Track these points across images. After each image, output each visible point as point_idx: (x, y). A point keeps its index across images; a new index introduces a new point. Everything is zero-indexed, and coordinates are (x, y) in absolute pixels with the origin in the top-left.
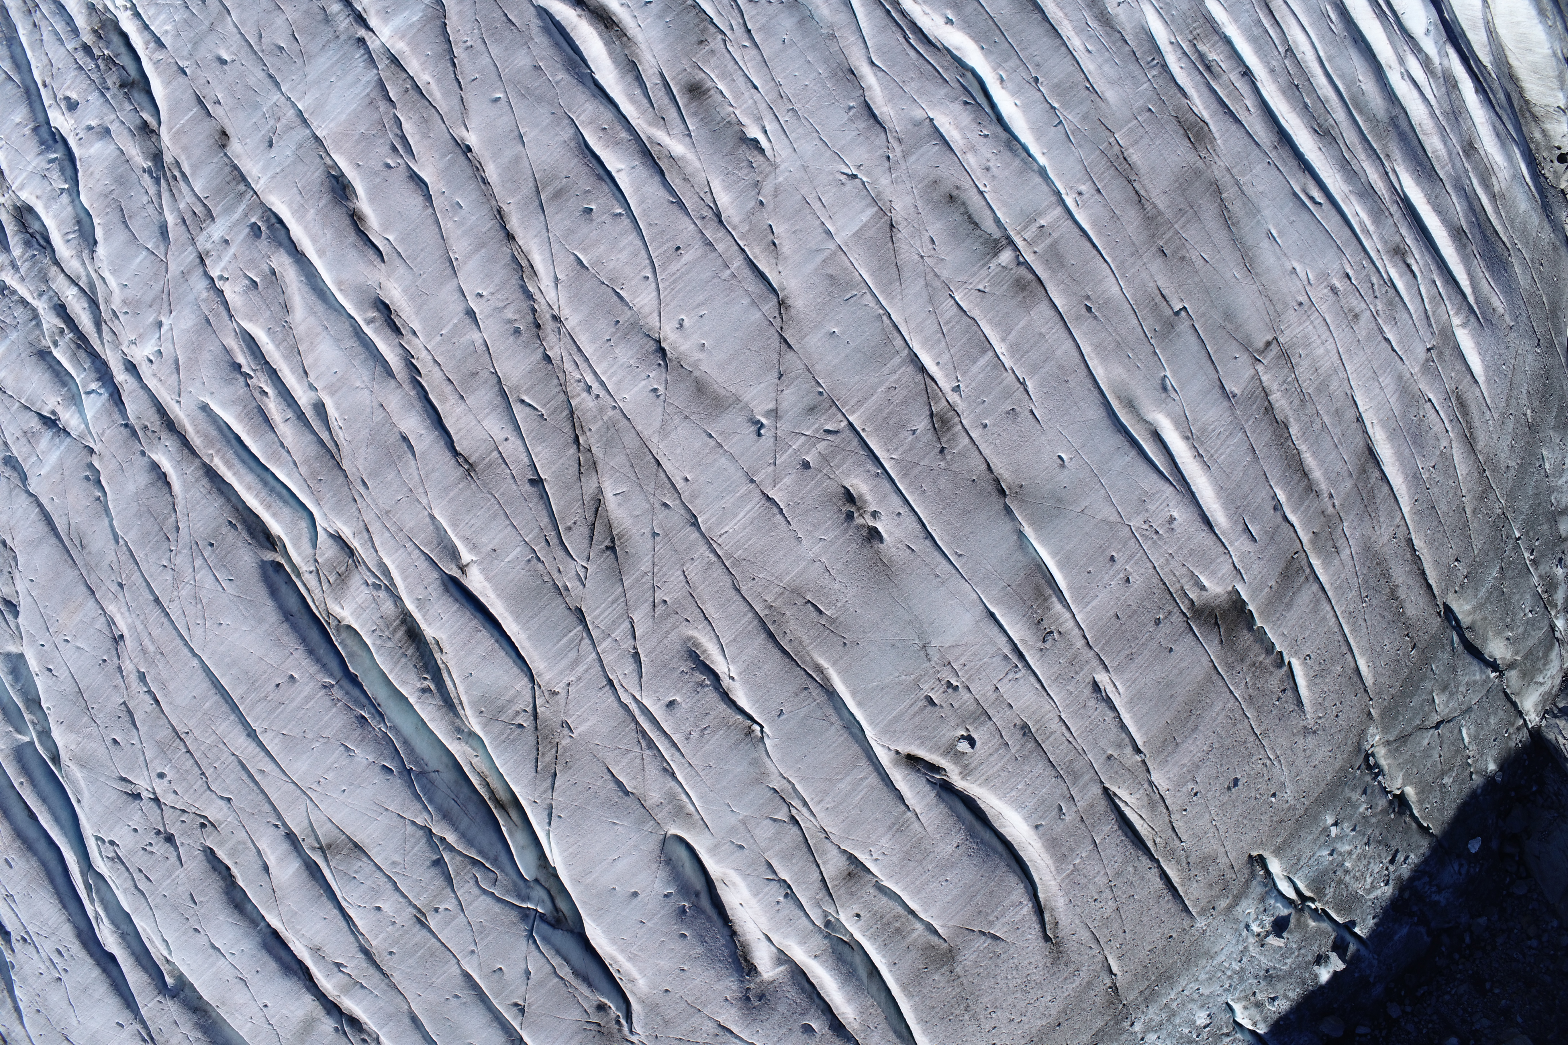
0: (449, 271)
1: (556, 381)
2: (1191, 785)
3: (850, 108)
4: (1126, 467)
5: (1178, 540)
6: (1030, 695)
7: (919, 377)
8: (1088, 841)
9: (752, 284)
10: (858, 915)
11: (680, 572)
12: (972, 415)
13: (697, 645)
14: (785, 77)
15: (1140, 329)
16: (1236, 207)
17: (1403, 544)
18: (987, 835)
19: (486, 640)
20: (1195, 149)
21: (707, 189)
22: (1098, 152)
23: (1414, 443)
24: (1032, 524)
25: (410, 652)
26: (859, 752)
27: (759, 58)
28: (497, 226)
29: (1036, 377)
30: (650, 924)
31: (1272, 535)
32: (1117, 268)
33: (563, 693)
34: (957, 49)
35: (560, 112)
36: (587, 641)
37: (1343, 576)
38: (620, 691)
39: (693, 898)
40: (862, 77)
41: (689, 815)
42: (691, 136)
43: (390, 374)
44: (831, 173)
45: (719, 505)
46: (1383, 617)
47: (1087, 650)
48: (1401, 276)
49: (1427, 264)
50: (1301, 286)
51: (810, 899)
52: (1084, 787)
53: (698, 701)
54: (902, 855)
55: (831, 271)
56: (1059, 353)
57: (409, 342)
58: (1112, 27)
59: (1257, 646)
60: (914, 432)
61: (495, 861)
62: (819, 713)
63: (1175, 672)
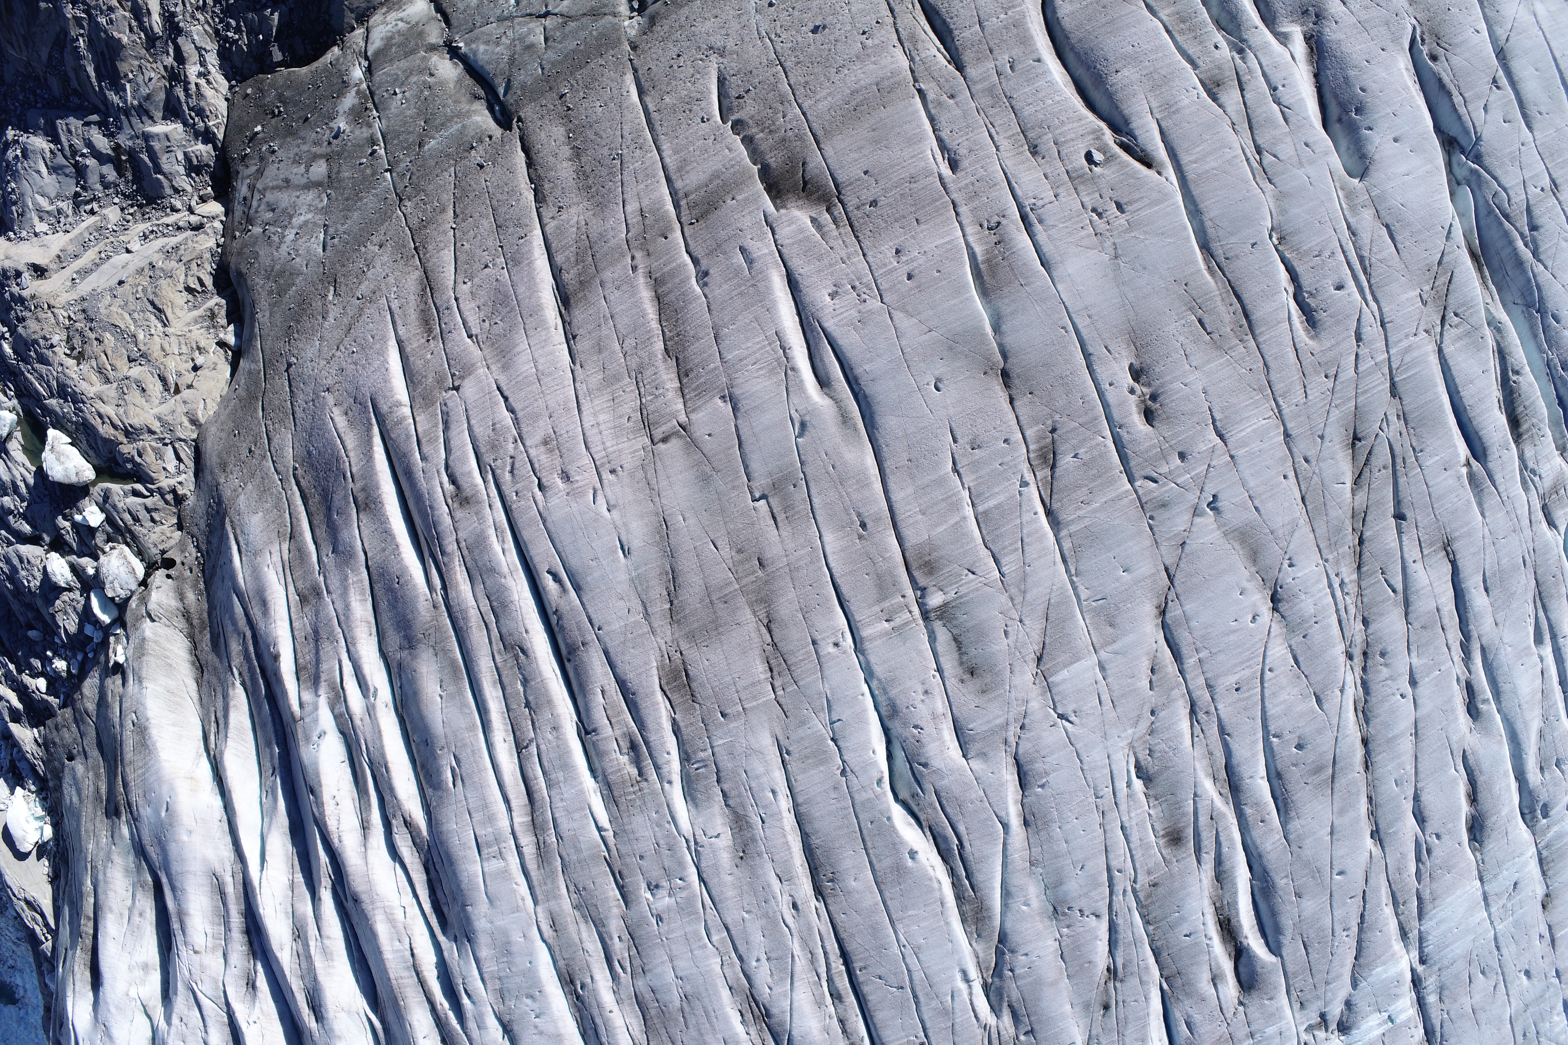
0: (1420, 725)
1: (1365, 600)
2: (869, 42)
3: (1042, 786)
4: (871, 360)
5: (832, 274)
6: (1025, 179)
7: (1056, 506)
8: (988, 30)
9: (1184, 638)
10: (1216, 47)
11: (1310, 397)
12: (1016, 455)
13: (1306, 330)
14: (1094, 831)
15: (813, 492)
16: (658, 591)
17: (550, 200)
18: (1080, 72)
19: (1467, 395)
20: (684, 663)
21: (1196, 739)
22: (801, 683)
23: (506, 296)
24: (984, 335)
25: (1521, 409)
26: (1192, 187)
27: (1111, 856)
28: (1373, 755)
29: (942, 473)
30: (1389, 110)
31: (718, 248)
32: (819, 560)
33: (1421, 329)
34: (910, 824)
35: (1294, 848)
36: (1394, 366)
37: (642, 186)
38: (1377, 314)
39: (1345, 118)
40: (1019, 816)
41: (1342, 189)
42: (1195, 795)
43: (1483, 649)
44: (1083, 725)
45: (1264, 446)
46: (596, 134)
47: (957, 200)
48: (470, 473)
49: (428, 480)
50: (608, 490)
51: (1256, 78)
52: (984, 79)
53: (1318, 281)
54: (1171, 83)
55: (1110, 630)
56: (910, 490)
57: (1463, 673)
58: (735, 813)
59: (762, 148)
60: (1075, 456)
61: (1490, 212)
62: (1221, 233)
63: (866, 151)
